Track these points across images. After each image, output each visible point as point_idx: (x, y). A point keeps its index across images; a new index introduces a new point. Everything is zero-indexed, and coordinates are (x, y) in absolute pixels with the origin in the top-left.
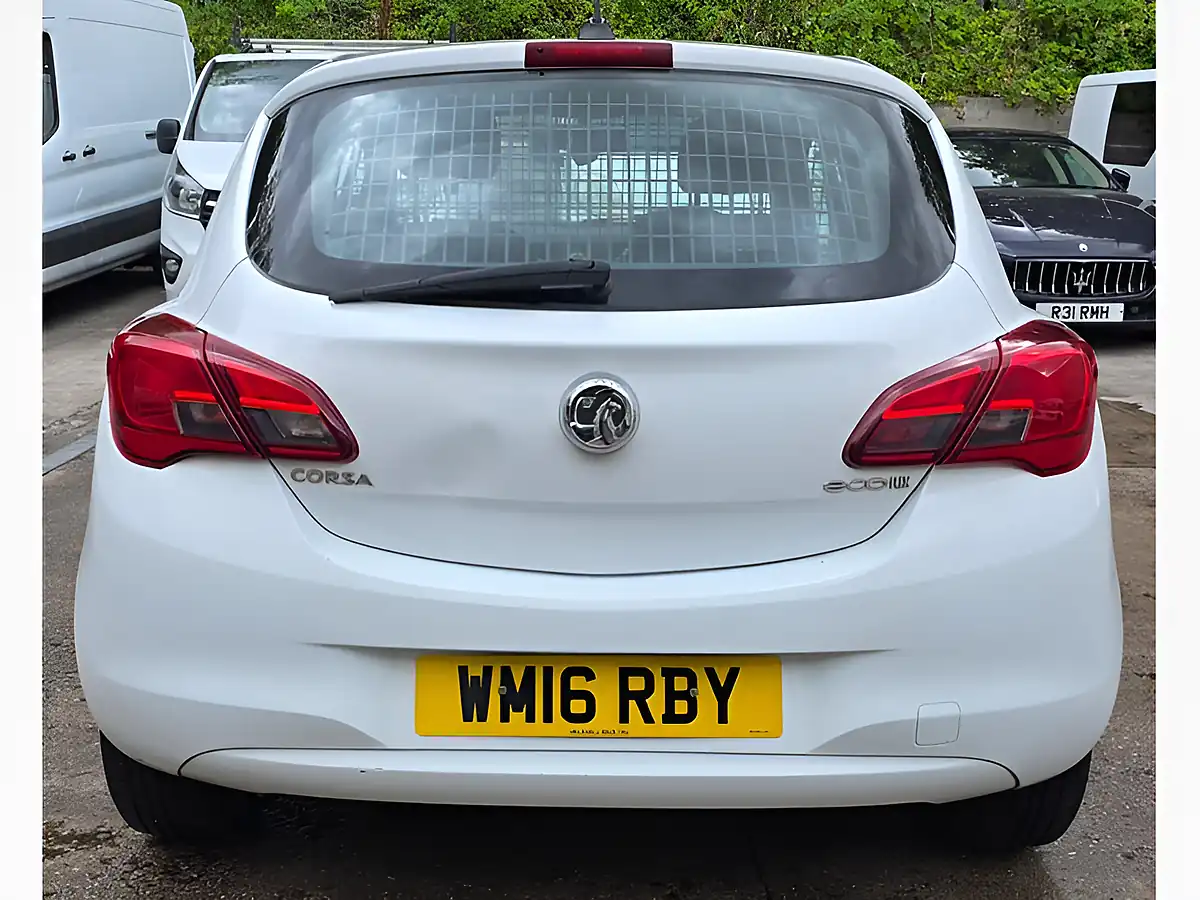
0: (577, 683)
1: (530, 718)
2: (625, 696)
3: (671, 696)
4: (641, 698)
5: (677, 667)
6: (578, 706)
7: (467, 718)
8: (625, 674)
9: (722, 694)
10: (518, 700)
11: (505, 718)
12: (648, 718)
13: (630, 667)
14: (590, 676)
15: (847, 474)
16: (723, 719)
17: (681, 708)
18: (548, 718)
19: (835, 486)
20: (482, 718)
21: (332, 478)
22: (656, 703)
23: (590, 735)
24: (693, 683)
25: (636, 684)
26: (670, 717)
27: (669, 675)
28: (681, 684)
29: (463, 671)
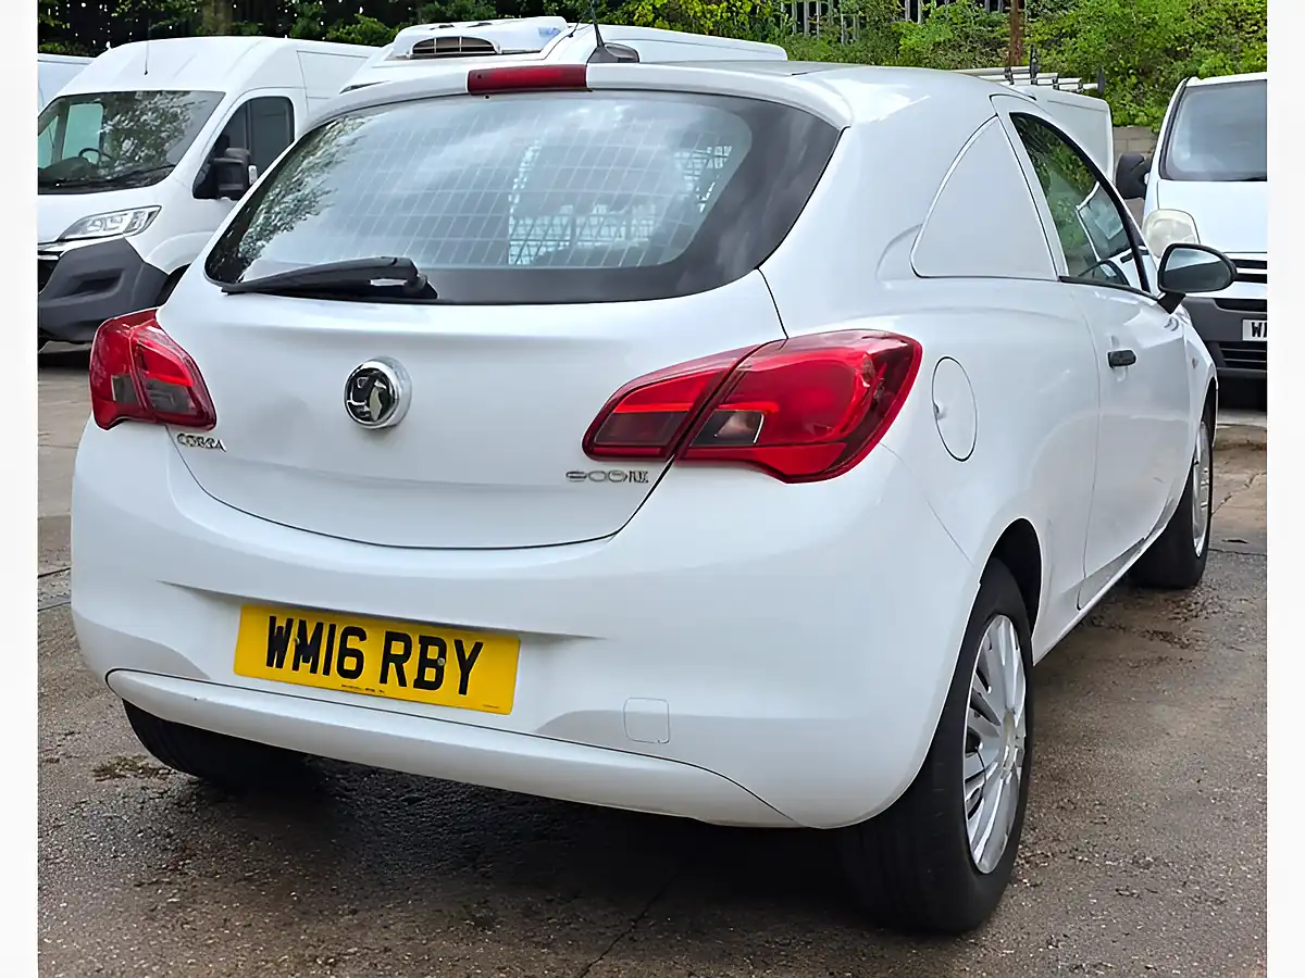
0: (353, 642)
1: (314, 670)
2: (388, 657)
3: (424, 663)
4: (400, 661)
5: (433, 637)
6: (350, 663)
7: (270, 664)
8: (391, 637)
9: (466, 666)
10: (306, 652)
11: (296, 667)
12: (402, 682)
13: (396, 632)
14: (363, 637)
15: (587, 465)
16: (463, 690)
17: (430, 674)
18: (327, 671)
19: (575, 476)
20: (280, 665)
21: (199, 442)
22: (411, 668)
23: (354, 691)
24: (442, 654)
25: (398, 648)
26: (420, 683)
27: (425, 642)
28: (433, 652)
29: (273, 620)
